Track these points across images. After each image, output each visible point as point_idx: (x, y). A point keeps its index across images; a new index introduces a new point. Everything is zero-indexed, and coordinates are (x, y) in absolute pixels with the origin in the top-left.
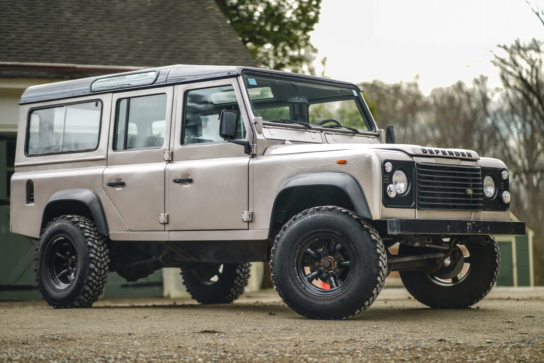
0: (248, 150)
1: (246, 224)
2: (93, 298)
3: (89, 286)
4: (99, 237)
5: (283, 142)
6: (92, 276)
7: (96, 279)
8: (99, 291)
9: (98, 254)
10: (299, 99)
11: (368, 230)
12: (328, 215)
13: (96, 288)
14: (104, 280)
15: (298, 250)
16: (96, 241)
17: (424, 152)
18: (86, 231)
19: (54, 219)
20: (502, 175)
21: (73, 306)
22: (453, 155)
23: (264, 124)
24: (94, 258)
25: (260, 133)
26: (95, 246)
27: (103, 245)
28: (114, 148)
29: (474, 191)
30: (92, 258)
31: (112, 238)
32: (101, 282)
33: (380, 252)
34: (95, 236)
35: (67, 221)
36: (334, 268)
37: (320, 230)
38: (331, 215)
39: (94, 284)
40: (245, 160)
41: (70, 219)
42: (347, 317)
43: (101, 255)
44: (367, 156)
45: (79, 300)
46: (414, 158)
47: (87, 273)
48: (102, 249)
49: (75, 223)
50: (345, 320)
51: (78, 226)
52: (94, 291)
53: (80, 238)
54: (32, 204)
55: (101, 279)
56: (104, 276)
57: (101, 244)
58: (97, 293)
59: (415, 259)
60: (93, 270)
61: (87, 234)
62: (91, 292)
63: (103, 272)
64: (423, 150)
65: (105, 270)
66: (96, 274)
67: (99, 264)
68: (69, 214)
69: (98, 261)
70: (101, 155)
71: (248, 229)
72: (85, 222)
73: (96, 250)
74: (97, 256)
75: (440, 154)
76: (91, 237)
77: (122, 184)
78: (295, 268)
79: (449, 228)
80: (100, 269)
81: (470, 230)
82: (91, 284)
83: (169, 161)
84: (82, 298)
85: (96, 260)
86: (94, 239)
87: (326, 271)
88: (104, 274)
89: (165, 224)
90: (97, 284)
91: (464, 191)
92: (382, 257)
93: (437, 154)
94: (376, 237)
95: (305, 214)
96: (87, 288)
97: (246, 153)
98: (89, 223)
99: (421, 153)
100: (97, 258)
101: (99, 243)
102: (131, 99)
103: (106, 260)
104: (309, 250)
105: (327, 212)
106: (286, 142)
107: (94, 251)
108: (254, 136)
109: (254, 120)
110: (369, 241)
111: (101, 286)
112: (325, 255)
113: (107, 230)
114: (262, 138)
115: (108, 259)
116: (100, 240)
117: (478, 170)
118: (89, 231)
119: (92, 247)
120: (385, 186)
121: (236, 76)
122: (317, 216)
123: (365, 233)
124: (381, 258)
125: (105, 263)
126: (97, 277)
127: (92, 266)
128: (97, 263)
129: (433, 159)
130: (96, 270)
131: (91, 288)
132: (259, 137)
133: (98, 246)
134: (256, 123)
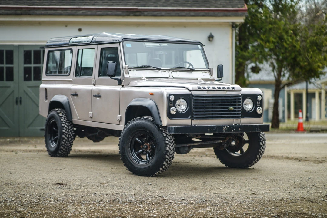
0: (120, 83)
1: (119, 122)
2: (66, 152)
3: (63, 147)
4: (69, 121)
5: (141, 78)
6: (64, 142)
7: (66, 143)
8: (69, 149)
9: (67, 130)
10: (162, 52)
11: (162, 131)
12: (144, 122)
13: (67, 147)
14: (71, 144)
15: (131, 139)
16: (67, 124)
17: (199, 89)
18: (62, 118)
19: (51, 110)
20: (257, 98)
21: (57, 156)
22: (220, 89)
23: (129, 69)
24: (65, 132)
25: (127, 74)
26: (66, 126)
27: (70, 125)
28: (76, 76)
29: (234, 108)
30: (64, 132)
31: (74, 123)
32: (69, 145)
33: (168, 143)
34: (67, 120)
35: (55, 112)
36: (149, 149)
37: (140, 129)
38: (145, 122)
39: (65, 146)
40: (119, 88)
41: (57, 111)
42: (152, 175)
43: (69, 131)
44: (162, 91)
45: (59, 153)
46: (192, 92)
47: (62, 140)
48: (70, 127)
49: (58, 113)
50: (151, 177)
51: (59, 115)
52: (66, 149)
53: (59, 122)
54: (47, 101)
55: (69, 143)
56: (71, 142)
57: (69, 125)
58: (68, 150)
59: (202, 144)
60: (64, 139)
61: (62, 120)
62: (64, 149)
63: (70, 139)
64: (198, 87)
65: (71, 138)
66: (66, 140)
67: (67, 136)
68: (56, 108)
69: (67, 134)
70: (71, 79)
71: (119, 125)
72: (63, 113)
73: (66, 128)
74: (67, 131)
75: (211, 89)
76: (64, 121)
77: (76, 95)
78: (129, 148)
79: (210, 130)
80: (69, 138)
81: (225, 130)
82: (64, 146)
83: (94, 85)
84: (60, 152)
85: (66, 133)
86: (66, 122)
87: (146, 150)
88: (71, 140)
89: (91, 118)
90: (67, 145)
91: (227, 108)
92: (170, 145)
93: (208, 89)
94: (167, 134)
95: (134, 120)
96: (62, 148)
97: (119, 84)
98: (65, 114)
99: (197, 89)
100: (66, 132)
101: (68, 124)
102: (84, 50)
103: (72, 133)
104: (137, 139)
105: (144, 120)
106: (143, 78)
107: (65, 129)
108: (123, 76)
109: (125, 67)
110: (162, 136)
111: (70, 147)
112: (145, 142)
113: (72, 118)
114: (128, 77)
115: (73, 132)
116: (69, 123)
117: (240, 96)
118: (64, 118)
119: (64, 127)
120: (169, 108)
121: (119, 43)
122: (139, 122)
123: (160, 132)
124: (168, 146)
125: (71, 135)
126: (67, 142)
127: (64, 136)
128: (66, 135)
129: (205, 92)
130: (66, 138)
131: (64, 147)
132: (126, 76)
133: (68, 126)
134: (125, 69)
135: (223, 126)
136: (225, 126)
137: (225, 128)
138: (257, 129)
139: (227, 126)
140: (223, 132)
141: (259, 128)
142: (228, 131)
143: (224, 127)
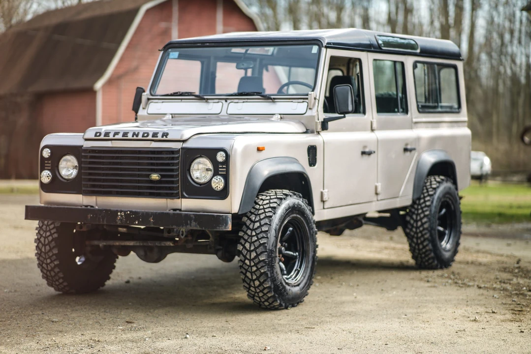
135: (117, 211)
136: (121, 212)
137: (122, 216)
138: (191, 223)
139: (125, 212)
140: (117, 222)
141: (195, 221)
142: (126, 221)
143: (119, 214)
